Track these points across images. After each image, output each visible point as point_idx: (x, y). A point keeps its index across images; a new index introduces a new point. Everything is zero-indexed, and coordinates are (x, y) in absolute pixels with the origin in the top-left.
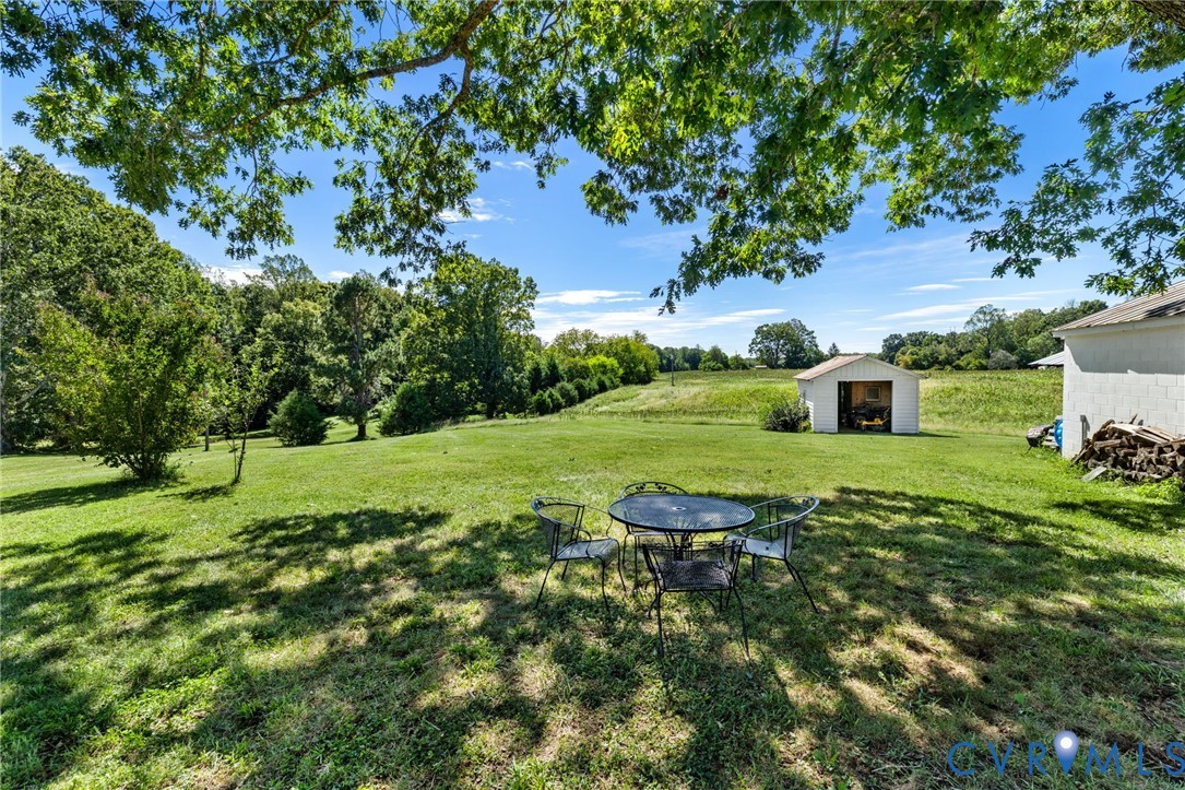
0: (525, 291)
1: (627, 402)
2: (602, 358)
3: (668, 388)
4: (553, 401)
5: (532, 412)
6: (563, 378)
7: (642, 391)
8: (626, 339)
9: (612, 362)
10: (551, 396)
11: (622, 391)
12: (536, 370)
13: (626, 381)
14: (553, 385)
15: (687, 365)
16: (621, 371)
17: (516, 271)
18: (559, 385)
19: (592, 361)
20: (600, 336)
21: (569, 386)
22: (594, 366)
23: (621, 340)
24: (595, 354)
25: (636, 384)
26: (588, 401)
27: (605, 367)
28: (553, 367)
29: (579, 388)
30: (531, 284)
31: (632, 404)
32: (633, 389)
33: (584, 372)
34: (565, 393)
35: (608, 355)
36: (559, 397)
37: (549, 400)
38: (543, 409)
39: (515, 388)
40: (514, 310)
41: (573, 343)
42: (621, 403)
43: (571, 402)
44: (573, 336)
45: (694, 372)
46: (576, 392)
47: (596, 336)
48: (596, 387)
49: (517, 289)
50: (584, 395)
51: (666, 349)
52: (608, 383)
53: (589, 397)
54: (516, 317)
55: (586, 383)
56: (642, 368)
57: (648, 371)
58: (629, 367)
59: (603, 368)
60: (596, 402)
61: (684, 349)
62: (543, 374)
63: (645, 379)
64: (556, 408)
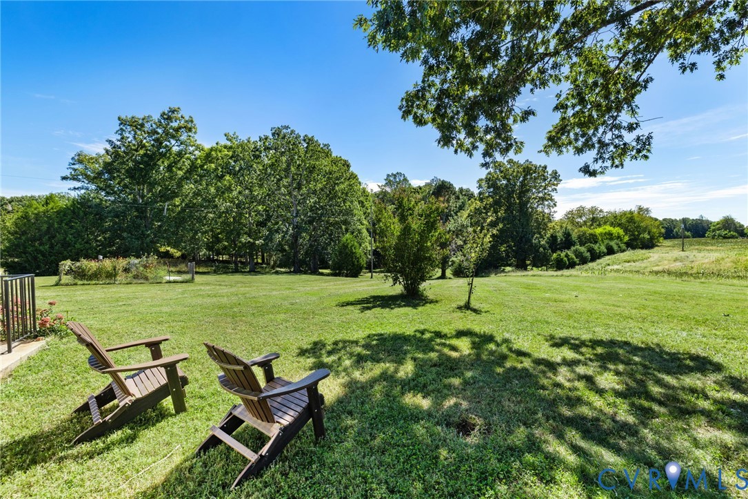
0: (551, 180)
1: (637, 263)
2: (608, 228)
3: (677, 253)
4: (569, 260)
5: (552, 267)
6: (575, 243)
7: (651, 254)
8: (631, 212)
9: (617, 231)
10: (567, 256)
11: (629, 254)
12: (554, 237)
13: (631, 245)
14: (569, 248)
15: (688, 234)
16: (626, 238)
17: (545, 167)
18: (573, 248)
19: (599, 231)
20: (605, 211)
21: (583, 249)
22: (601, 234)
23: (625, 213)
24: (599, 225)
25: (642, 248)
26: (598, 261)
27: (612, 235)
28: (567, 235)
29: (591, 250)
30: (555, 175)
31: (643, 265)
32: (640, 253)
33: (594, 239)
34: (579, 254)
35: (612, 225)
36: (574, 257)
37: (566, 259)
38: (560, 265)
39: (541, 249)
40: (541, 195)
41: (581, 217)
42: (633, 264)
43: (584, 261)
44: (580, 212)
45: (703, 240)
46: (588, 254)
47: (601, 211)
48: (605, 250)
49: (545, 180)
50: (595, 256)
51: (664, 220)
52: (615, 248)
53: (599, 258)
54: (543, 199)
55: (596, 247)
56: (647, 236)
57: (652, 238)
58: (634, 235)
59: (610, 236)
60: (608, 262)
61: (684, 221)
62: (559, 240)
63: (649, 245)
64: (572, 265)
